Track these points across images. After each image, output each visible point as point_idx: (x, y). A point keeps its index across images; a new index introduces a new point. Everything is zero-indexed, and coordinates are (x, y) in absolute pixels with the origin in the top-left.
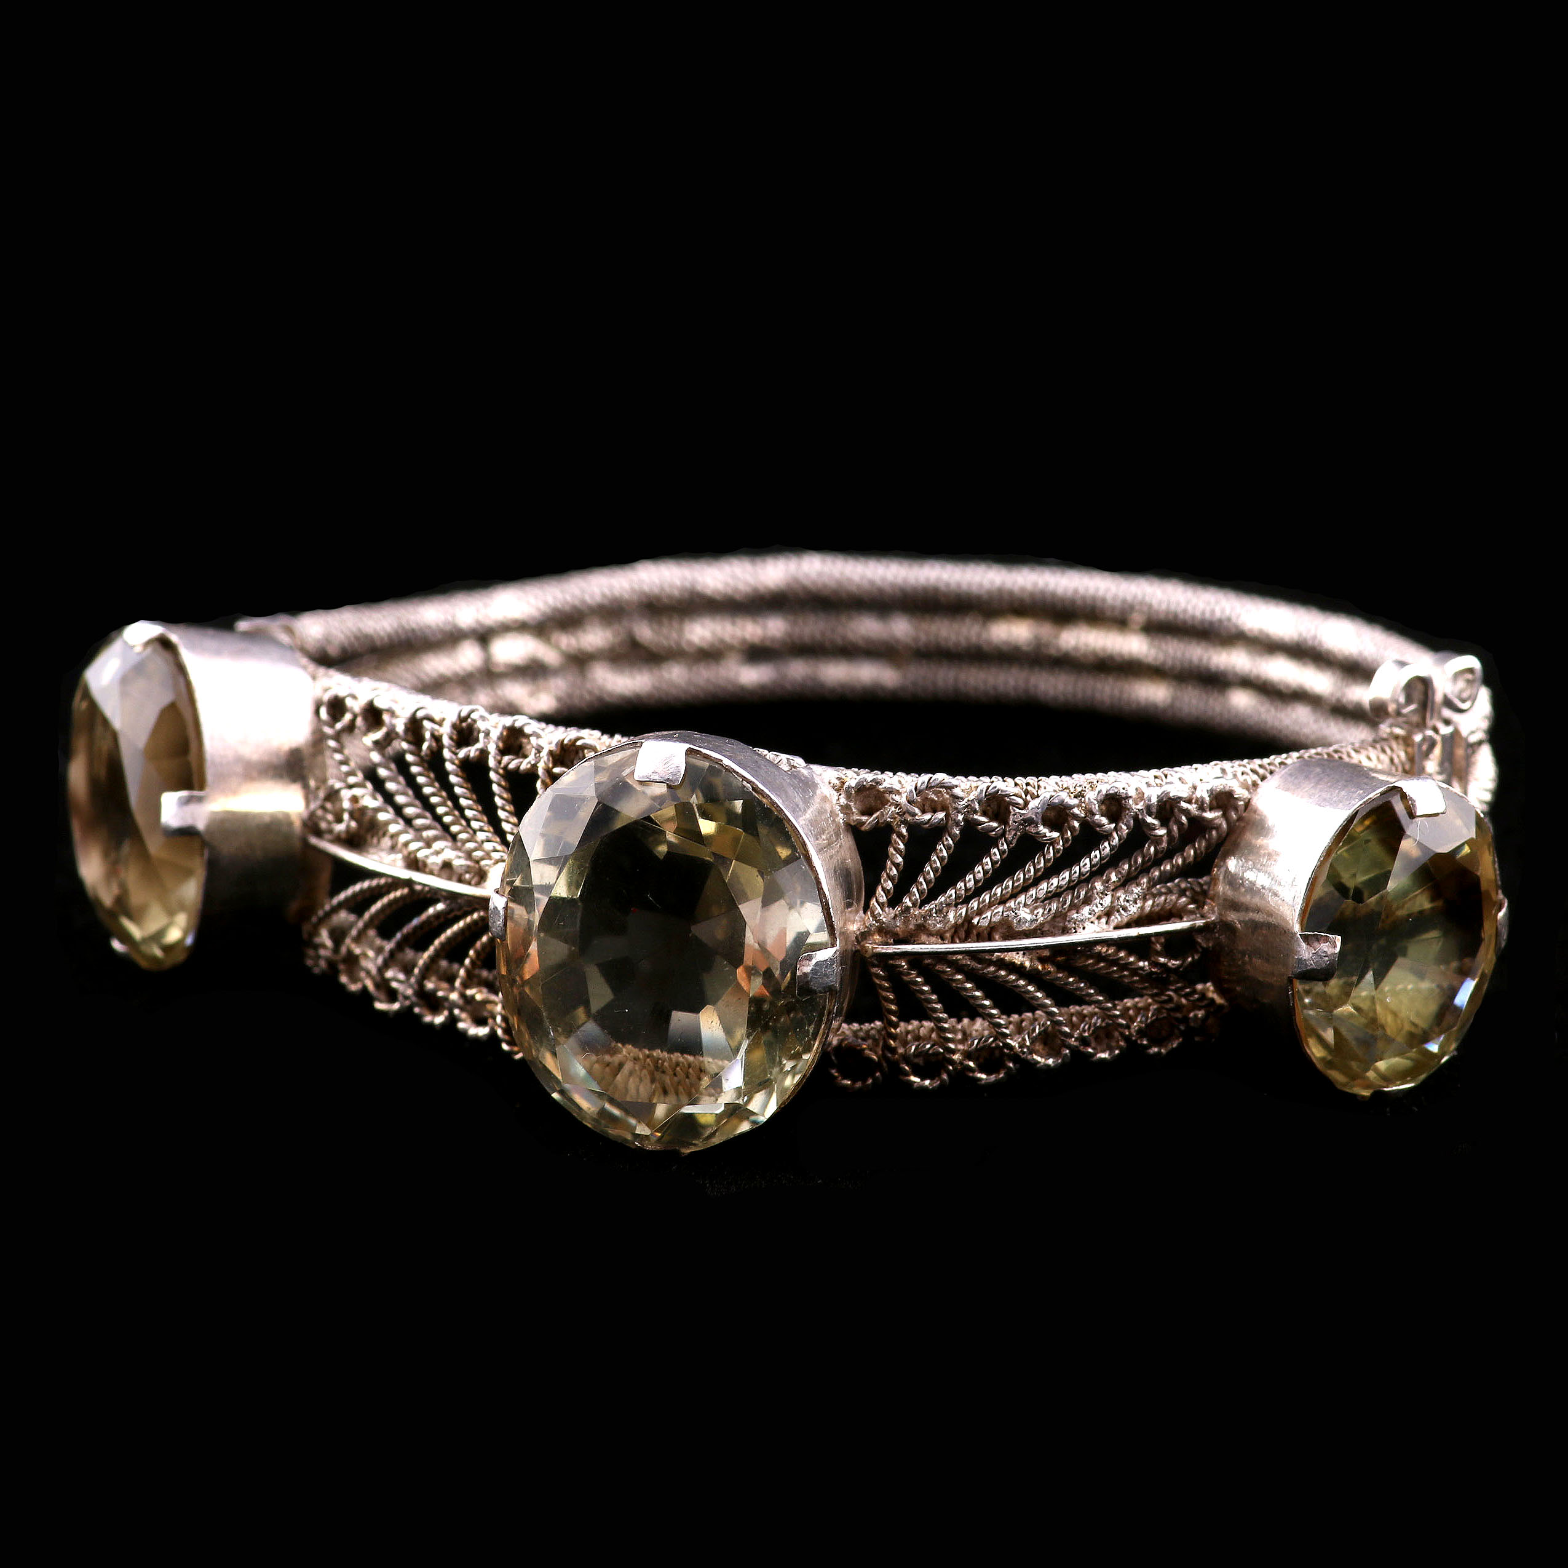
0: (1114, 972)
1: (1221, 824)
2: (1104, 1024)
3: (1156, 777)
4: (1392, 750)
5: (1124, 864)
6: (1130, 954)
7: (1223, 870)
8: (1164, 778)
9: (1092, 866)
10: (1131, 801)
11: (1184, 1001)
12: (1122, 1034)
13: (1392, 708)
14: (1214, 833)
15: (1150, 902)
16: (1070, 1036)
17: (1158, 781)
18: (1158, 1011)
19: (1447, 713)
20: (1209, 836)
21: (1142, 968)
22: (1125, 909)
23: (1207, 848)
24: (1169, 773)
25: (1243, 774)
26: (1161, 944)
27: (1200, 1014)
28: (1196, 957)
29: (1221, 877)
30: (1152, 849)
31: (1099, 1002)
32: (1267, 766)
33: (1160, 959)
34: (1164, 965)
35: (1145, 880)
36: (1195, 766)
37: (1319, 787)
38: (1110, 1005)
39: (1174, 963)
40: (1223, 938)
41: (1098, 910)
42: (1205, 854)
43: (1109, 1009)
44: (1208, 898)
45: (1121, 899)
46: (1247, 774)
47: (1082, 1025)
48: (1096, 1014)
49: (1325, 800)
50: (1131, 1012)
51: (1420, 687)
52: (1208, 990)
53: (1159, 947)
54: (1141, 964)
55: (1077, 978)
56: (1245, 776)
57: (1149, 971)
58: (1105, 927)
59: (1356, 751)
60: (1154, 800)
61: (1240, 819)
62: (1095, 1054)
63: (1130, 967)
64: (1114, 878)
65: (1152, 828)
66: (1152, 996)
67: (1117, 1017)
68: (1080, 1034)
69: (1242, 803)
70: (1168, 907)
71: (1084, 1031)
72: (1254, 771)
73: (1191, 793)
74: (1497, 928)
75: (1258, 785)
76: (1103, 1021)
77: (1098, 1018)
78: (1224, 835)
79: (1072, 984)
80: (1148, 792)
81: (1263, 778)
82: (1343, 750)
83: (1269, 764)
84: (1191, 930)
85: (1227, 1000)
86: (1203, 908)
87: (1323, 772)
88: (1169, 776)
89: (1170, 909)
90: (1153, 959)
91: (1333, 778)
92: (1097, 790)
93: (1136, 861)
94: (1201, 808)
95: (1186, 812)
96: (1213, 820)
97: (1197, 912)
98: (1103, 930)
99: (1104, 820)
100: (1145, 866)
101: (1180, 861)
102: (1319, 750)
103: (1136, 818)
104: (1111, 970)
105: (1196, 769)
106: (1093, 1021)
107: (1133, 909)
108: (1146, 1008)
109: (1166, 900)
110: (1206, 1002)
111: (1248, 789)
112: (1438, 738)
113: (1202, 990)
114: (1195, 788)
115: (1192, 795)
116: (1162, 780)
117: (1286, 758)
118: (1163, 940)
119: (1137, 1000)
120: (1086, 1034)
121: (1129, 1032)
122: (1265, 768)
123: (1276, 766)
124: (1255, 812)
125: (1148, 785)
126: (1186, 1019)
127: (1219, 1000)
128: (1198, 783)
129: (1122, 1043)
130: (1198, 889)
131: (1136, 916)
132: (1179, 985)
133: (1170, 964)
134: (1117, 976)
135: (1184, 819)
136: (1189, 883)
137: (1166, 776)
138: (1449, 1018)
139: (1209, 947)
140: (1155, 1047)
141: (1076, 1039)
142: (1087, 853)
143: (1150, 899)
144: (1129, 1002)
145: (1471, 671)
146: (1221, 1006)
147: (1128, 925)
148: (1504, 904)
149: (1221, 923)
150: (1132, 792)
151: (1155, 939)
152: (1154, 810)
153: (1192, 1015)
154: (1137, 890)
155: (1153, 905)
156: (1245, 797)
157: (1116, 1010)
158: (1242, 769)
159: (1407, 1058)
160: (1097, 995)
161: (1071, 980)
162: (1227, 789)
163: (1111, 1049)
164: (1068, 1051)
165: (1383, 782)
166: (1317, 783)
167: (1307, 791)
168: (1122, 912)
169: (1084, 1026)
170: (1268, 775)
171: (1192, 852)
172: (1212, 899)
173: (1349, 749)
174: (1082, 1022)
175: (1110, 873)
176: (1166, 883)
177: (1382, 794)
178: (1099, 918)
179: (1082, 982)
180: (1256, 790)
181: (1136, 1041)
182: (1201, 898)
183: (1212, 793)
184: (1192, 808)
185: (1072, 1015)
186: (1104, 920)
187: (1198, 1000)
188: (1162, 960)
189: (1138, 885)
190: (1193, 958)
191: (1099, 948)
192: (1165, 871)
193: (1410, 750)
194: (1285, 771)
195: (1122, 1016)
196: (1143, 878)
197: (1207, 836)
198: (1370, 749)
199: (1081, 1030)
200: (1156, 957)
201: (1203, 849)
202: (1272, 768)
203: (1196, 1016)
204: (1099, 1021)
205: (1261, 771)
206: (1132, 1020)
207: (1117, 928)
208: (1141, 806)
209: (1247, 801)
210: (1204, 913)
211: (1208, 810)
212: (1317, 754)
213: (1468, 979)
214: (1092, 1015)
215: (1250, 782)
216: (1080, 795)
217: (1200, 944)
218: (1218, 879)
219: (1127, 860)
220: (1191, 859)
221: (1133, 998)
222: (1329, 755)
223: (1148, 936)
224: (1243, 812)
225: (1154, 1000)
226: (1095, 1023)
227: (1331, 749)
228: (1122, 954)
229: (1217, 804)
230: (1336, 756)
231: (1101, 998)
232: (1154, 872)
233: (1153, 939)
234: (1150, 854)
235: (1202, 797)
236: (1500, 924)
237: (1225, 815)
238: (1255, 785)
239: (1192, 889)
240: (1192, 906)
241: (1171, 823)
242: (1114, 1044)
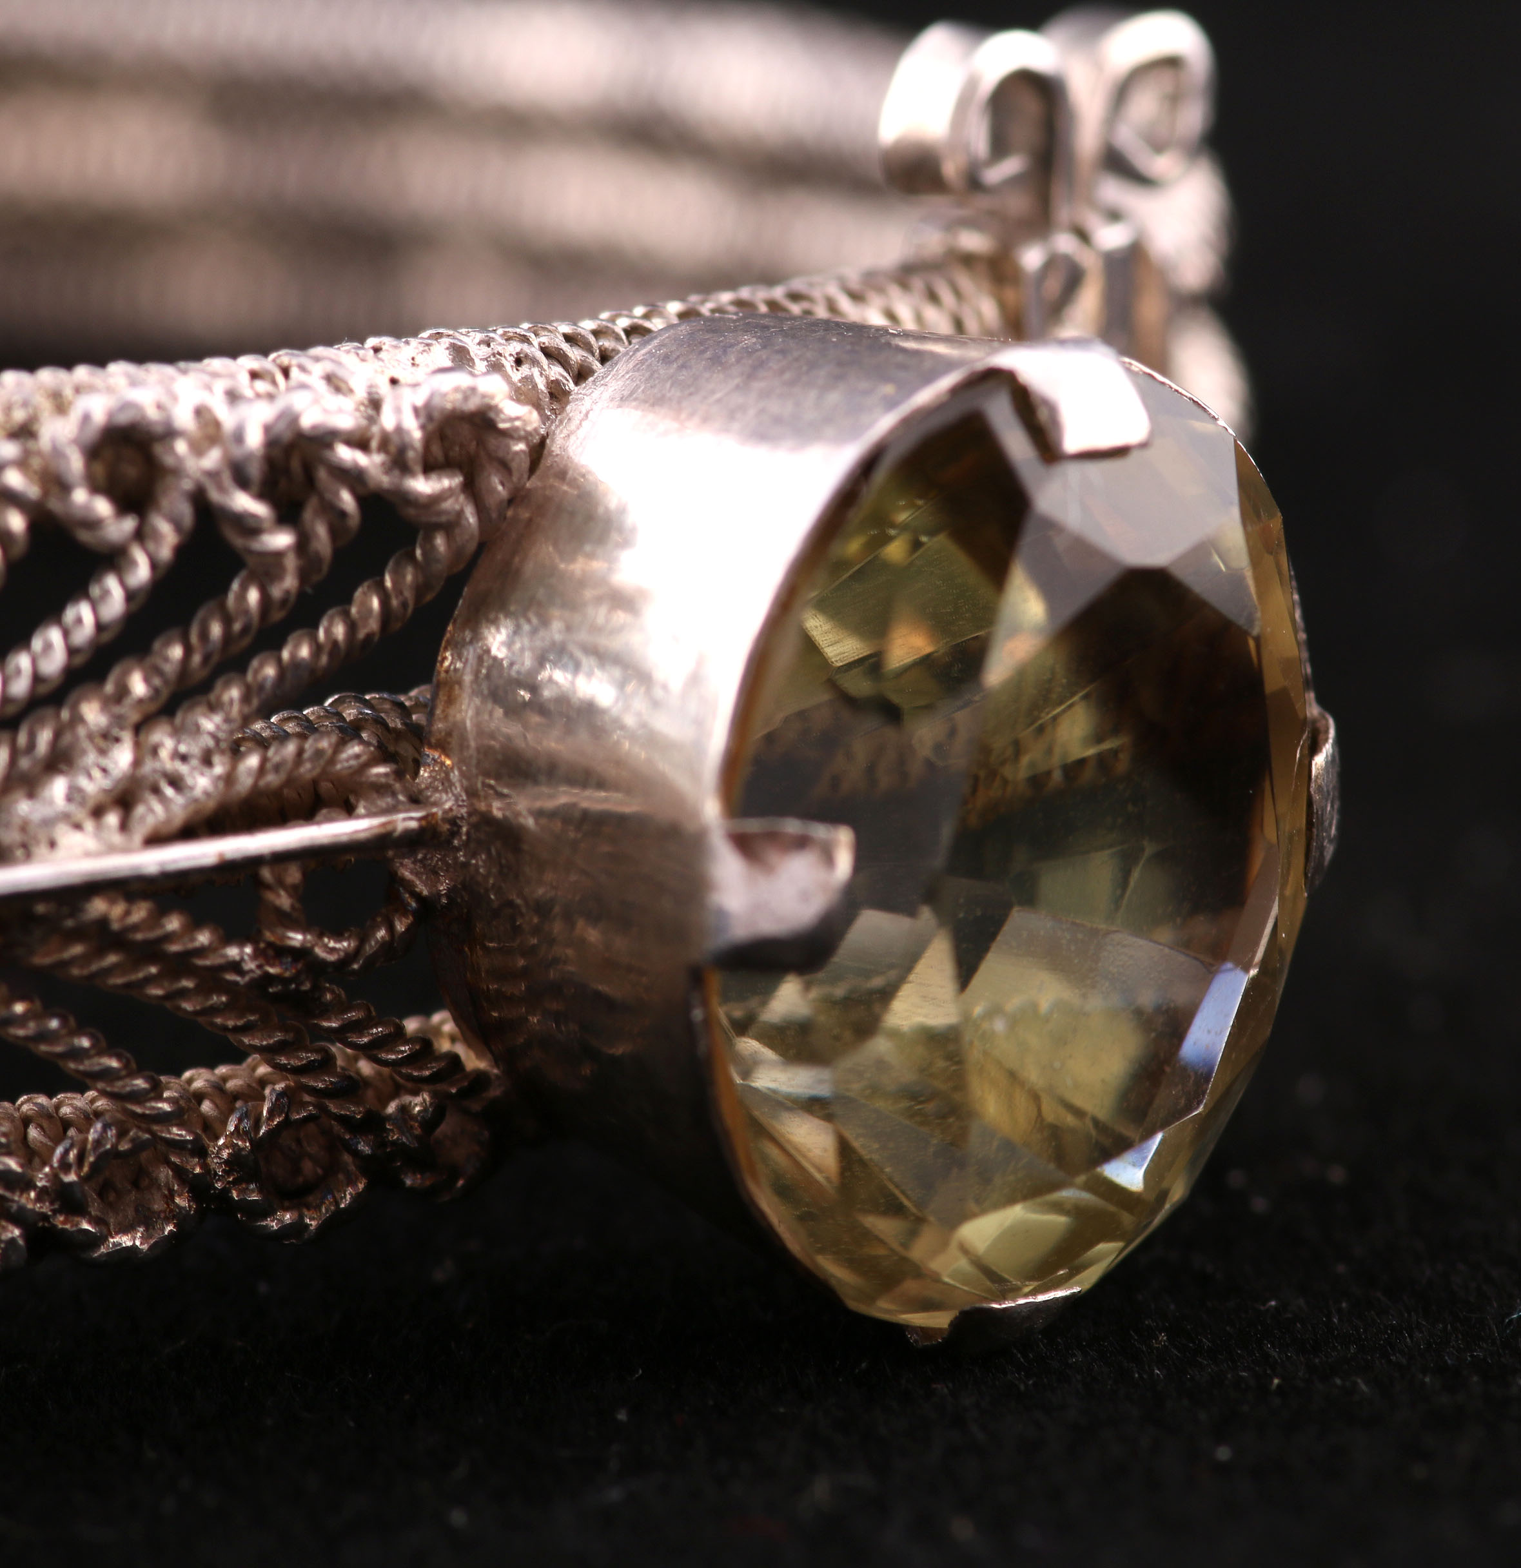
0: (149, 980)
1: (460, 514)
2: (124, 1146)
3: (254, 375)
4: (958, 293)
5: (168, 644)
6: (195, 923)
7: (470, 653)
8: (280, 377)
9: (72, 651)
10: (181, 447)
11: (365, 1067)
12: (180, 1173)
13: (951, 169)
14: (440, 542)
15: (253, 761)
16: (23, 1183)
17: (262, 386)
18: (287, 1100)
19: (1112, 191)
20: (424, 554)
21: (236, 966)
22: (176, 782)
23: (420, 590)
24: (294, 361)
25: (519, 362)
26: (293, 890)
27: (418, 1103)
28: (400, 927)
29: (468, 678)
30: (253, 596)
31: (106, 1074)
32: (592, 339)
33: (291, 935)
34: (302, 954)
35: (235, 693)
36: (372, 342)
37: (757, 385)
38: (140, 1083)
39: (333, 948)
40: (479, 862)
41: (93, 785)
42: (415, 610)
43: (137, 1097)
44: (431, 747)
45: (164, 754)
46: (534, 362)
47: (59, 1151)
48: (98, 1114)
49: (778, 420)
50: (206, 1107)
51: (1029, 104)
52: (437, 1031)
53: (284, 901)
54: (233, 952)
55: (38, 1004)
56: (525, 370)
57: (258, 972)
58: (117, 838)
59: (856, 297)
60: (254, 440)
61: (517, 498)
62: (101, 1239)
63: (200, 962)
64: (138, 686)
65: (248, 527)
66: (269, 1053)
67: (164, 1119)
68: (54, 1177)
69: (520, 447)
70: (307, 769)
71: (65, 1166)
72: (550, 354)
73: (364, 422)
74: (1310, 803)
75: (567, 393)
76: (121, 1135)
77: (105, 1127)
78: (472, 547)
79: (22, 1020)
80: (227, 417)
81: (581, 375)
82: (817, 294)
83: (596, 333)
84: (382, 842)
85: (497, 1061)
86: (416, 774)
87: (764, 347)
88: (295, 373)
89: (315, 782)
90: (269, 936)
91: (797, 360)
92: (75, 415)
93: (204, 635)
94: (399, 462)
95: (353, 477)
96: (435, 500)
97: (397, 786)
98: (112, 849)
99: (103, 507)
100: (236, 649)
101: (339, 631)
102: (745, 293)
103: (200, 500)
104: (141, 975)
105: (377, 350)
106: (92, 1136)
107: (202, 782)
108: (254, 1092)
109: (300, 752)
110: (435, 1067)
111: (538, 406)
112: (1089, 261)
113: (418, 1031)
114: (375, 404)
115: (368, 428)
116: (274, 382)
117: (647, 316)
118: (294, 875)
119: (222, 1070)
120: (71, 1177)
121: (205, 1166)
122: (588, 348)
123: (618, 338)
124: (562, 475)
125: (233, 397)
126: (373, 1123)
127: (473, 1061)
128: (384, 389)
129: (181, 1202)
130: (396, 723)
131: (211, 804)
132: (352, 1015)
133: (319, 952)
134: (158, 992)
135: (347, 499)
136: (368, 704)
137: (286, 372)
138: (1168, 1095)
139: (439, 895)
140: (286, 1209)
141: (42, 1194)
142: (52, 612)
143: (250, 751)
144: (199, 1078)
145: (1172, 63)
146: (480, 1080)
147: (188, 832)
148: (1327, 731)
149: (474, 819)
150: (184, 418)
151: (273, 873)
152: (255, 471)
153: (391, 1108)
154: (209, 724)
155: (262, 770)
156: (529, 428)
157: (160, 1098)
158: (515, 347)
159: (1058, 1207)
160: (100, 1053)
161: (19, 1008)
162: (472, 405)
163: (145, 1219)
164: (17, 1232)
165: (948, 365)
166: (751, 376)
167: (719, 401)
168: (169, 792)
169: (66, 1152)
170: (596, 365)
171: (375, 603)
172: (443, 747)
173: (833, 290)
174: (57, 1142)
175: (127, 673)
176: (301, 710)
177: (956, 391)
178: (98, 813)
179: (53, 1015)
180: (563, 409)
181: (225, 1192)
182: (405, 749)
183: (430, 418)
184: (368, 462)
185: (26, 1121)
186: (112, 819)
187: (411, 1060)
188: (297, 938)
189: (213, 708)
190: (391, 928)
191: (98, 906)
192: (296, 663)
193: (1010, 295)
194: (643, 350)
195: (177, 1117)
196: (227, 685)
197: (418, 552)
198: (895, 292)
199: (56, 1165)
200: (279, 931)
201: (408, 594)
202: (607, 343)
203: (404, 1110)
204: (111, 1133)
205: (575, 354)
206: (210, 1129)
207: (155, 840)
208: (212, 459)
209: (536, 440)
210: (421, 791)
211: (418, 468)
212: (740, 303)
213: (1229, 965)
214: (89, 1117)
215: (541, 384)
216: (24, 432)
217: (409, 886)
218: (460, 683)
219: (175, 632)
220: (373, 625)
221: (211, 1065)
222: (773, 305)
223: (253, 863)
224: (526, 476)
225: (276, 1066)
226: (98, 1143)
227: (778, 293)
228: (173, 924)
229: (446, 456)
230: (796, 309)
231: (114, 1064)
232: (261, 666)
233: (266, 874)
234: (246, 612)
235: (399, 430)
236: (1320, 788)
237: (471, 487)
238: (558, 394)
239: (381, 723)
240: (381, 770)
241: (308, 514)
242: (158, 1206)
